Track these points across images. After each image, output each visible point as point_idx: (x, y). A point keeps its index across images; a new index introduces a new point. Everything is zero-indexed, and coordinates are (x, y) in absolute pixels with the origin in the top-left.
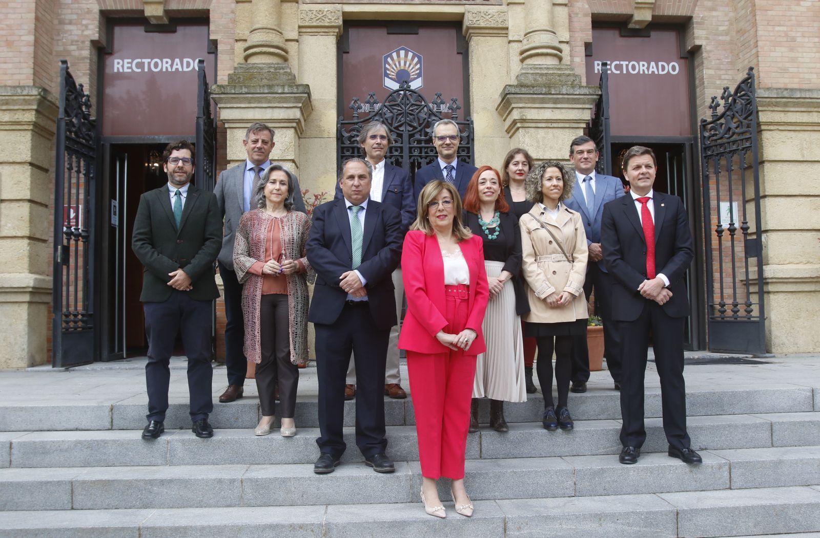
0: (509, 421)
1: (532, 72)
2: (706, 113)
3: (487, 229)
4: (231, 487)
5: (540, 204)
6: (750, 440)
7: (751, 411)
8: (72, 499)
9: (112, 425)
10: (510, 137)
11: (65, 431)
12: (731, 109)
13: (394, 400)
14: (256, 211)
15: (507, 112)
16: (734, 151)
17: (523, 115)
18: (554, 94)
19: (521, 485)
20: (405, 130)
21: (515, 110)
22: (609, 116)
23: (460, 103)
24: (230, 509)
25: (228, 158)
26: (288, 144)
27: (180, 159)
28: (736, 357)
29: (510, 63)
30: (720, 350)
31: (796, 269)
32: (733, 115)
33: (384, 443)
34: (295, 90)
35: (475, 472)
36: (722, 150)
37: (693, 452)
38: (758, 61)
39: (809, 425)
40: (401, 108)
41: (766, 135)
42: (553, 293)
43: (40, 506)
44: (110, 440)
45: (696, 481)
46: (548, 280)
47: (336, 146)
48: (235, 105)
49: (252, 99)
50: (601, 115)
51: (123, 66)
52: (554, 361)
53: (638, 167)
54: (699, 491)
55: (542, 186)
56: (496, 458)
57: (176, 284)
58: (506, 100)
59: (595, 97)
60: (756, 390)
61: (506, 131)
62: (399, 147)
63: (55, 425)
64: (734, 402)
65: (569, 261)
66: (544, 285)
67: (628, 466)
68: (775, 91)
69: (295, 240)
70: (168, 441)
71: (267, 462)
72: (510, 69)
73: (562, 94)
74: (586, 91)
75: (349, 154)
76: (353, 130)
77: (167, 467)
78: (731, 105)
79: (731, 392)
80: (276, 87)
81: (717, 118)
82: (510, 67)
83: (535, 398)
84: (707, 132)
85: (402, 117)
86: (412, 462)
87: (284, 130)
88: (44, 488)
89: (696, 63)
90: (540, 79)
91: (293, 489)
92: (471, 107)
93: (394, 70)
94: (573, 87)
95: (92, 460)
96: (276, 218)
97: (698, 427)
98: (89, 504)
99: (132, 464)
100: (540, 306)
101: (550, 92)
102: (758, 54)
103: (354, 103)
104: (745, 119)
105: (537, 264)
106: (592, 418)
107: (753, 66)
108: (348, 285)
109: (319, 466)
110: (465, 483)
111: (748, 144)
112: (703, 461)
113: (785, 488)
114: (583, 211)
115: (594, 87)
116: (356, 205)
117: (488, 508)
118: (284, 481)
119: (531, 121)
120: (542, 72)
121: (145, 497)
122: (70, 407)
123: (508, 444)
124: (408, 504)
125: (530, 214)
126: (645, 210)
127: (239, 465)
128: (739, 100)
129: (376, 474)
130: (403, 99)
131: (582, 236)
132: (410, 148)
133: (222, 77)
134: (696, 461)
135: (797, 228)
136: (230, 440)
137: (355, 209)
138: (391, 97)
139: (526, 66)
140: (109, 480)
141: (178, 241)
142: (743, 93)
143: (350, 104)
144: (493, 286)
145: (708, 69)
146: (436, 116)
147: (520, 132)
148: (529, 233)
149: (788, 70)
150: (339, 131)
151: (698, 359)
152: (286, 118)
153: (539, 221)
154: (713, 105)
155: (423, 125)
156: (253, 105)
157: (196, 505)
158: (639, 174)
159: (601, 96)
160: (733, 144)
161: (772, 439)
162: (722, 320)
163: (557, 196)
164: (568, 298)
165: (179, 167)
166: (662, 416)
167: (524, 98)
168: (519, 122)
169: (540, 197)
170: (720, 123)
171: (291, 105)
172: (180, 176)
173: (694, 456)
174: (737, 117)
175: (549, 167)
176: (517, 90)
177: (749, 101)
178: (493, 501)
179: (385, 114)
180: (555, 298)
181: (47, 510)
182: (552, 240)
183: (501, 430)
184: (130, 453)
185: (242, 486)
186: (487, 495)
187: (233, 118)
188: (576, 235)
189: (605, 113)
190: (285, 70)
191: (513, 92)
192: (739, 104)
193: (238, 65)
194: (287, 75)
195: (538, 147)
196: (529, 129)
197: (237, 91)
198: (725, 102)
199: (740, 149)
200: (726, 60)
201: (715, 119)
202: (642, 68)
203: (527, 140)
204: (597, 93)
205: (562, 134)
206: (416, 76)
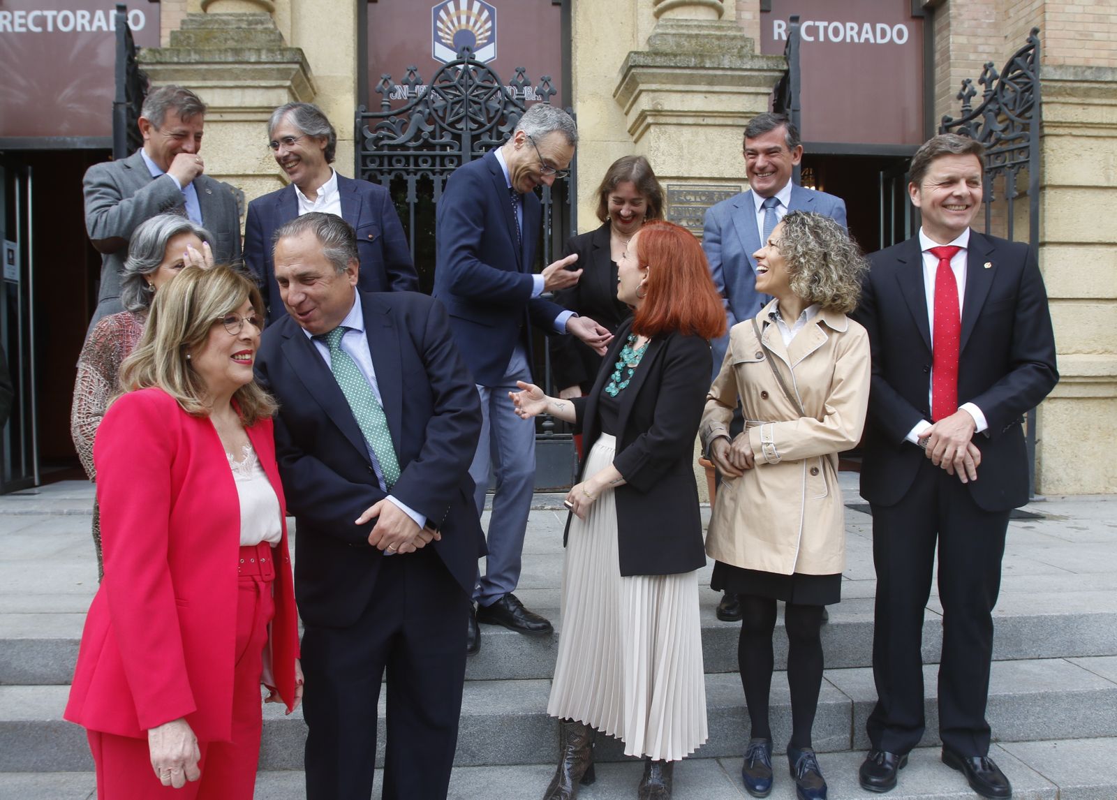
1: (674, 32)
2: (950, 108)
10: (636, 142)
12: (996, 99)
15: (632, 99)
16: (997, 170)
17: (658, 103)
18: (709, 68)
20: (465, 129)
21: (644, 94)
22: (798, 106)
23: (555, 84)
29: (637, 19)
31: (1087, 363)
32: (999, 109)
34: (279, 58)
38: (1044, 20)
40: (460, 92)
41: (1050, 143)
47: (353, 154)
50: (785, 107)
51: (12, 23)
53: (952, 181)
58: (630, 78)
59: (777, 74)
61: (629, 132)
62: (456, 156)
64: (1041, 637)
68: (1072, 70)
72: (638, 29)
73: (724, 69)
74: (763, 64)
75: (376, 167)
76: (382, 128)
78: (995, 94)
80: (248, 52)
81: (969, 115)
82: (637, 25)
85: (461, 107)
89: (937, 26)
90: (686, 44)
92: (574, 93)
93: (450, 30)
94: (741, 57)
101: (702, 65)
102: (1044, 8)
103: (384, 83)
104: (1020, 115)
107: (1037, 27)
111: (1022, 158)
115: (776, 57)
119: (670, 113)
120: (691, 32)
126: (945, 275)
128: (1010, 86)
130: (462, 78)
133: (167, 39)
134: (999, 794)
135: (1092, 296)
138: (443, 74)
139: (664, 23)
142: (1018, 72)
143: (377, 84)
145: (957, 34)
146: (516, 106)
147: (652, 131)
149: (1092, 36)
150: (358, 130)
152: (266, 105)
154: (964, 94)
155: (495, 120)
156: (209, 83)
159: (787, 72)
160: (996, 158)
167: (660, 74)
168: (650, 115)
170: (977, 123)
171: (273, 83)
174: (1005, 113)
176: (649, 61)
177: (1029, 85)
179: (434, 103)
189: (792, 100)
190: (265, 26)
191: (641, 64)
192: (1009, 92)
193: (188, 16)
194: (266, 33)
195: (681, 157)
196: (667, 126)
197: (183, 58)
198: (986, 88)
199: (1009, 166)
200: (987, 21)
201: (967, 116)
202: (849, 33)
203: (663, 145)
204: (780, 68)
205: (720, 135)
206: (485, 41)
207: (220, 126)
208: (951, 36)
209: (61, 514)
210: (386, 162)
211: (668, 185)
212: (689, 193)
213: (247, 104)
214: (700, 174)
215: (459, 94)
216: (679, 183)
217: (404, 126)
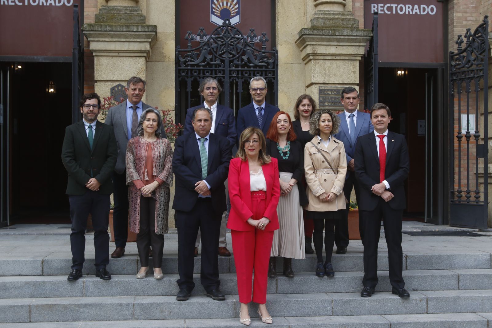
0: (295, 271)
1: (322, 17)
2: (454, 47)
3: (283, 152)
4: (127, 308)
5: (318, 137)
6: (445, 285)
7: (450, 267)
8: (30, 316)
9: (43, 272)
10: (305, 64)
11: (12, 276)
12: (471, 46)
13: (223, 257)
14: (136, 138)
15: (303, 46)
16: (472, 78)
17: (315, 50)
18: (338, 36)
19: (300, 309)
20: (226, 57)
21: (308, 46)
22: (377, 52)
23: (268, 37)
24: (127, 321)
25: (95, 79)
26: (141, 69)
27: (91, 105)
28: (467, 230)
29: (306, 7)
30: (457, 225)
32: (472, 50)
33: (218, 283)
34: (146, 30)
35: (273, 300)
36: (463, 76)
37: (405, 290)
39: (483, 277)
40: (224, 40)
42: (324, 193)
43: (10, 320)
44: (47, 281)
45: (406, 308)
46: (321, 185)
47: (174, 68)
48: (101, 39)
49: (114, 35)
50: (372, 52)
52: (324, 234)
53: (377, 117)
54: (408, 314)
55: (319, 125)
56: (286, 293)
57: (92, 187)
58: (302, 39)
59: (368, 38)
60: (454, 254)
61: (302, 59)
62: (222, 70)
63: (5, 273)
64: (439, 262)
65: (335, 173)
66: (318, 188)
67: (365, 298)
69: (161, 157)
70: (84, 282)
71: (145, 295)
72: (306, 12)
73: (344, 36)
74: (362, 33)
75: (185, 75)
76: (188, 56)
77: (84, 298)
78: (471, 43)
79: (438, 255)
80: (132, 26)
81: (461, 52)
82: (306, 10)
83: (312, 257)
84: (454, 61)
85: (224, 47)
86: (235, 295)
87: (138, 58)
88: (12, 309)
89: (449, 7)
90: (328, 23)
91: (164, 309)
92: (277, 39)
93: (219, 8)
94: (352, 30)
95: (36, 294)
96: (150, 142)
97: (412, 277)
98: (41, 319)
99: (61, 296)
100: (316, 200)
101: (334, 34)
103: (188, 34)
104: (480, 54)
105: (314, 175)
106: (348, 270)
108: (200, 189)
109: (180, 296)
110: (267, 307)
111: (481, 74)
112: (410, 296)
113: (461, 314)
114: (347, 138)
115: (368, 30)
116: (202, 137)
117: (280, 321)
118: (159, 304)
119: (320, 55)
120: (330, 17)
121: (75, 314)
122: (15, 261)
123: (294, 285)
124: (233, 319)
125: (312, 143)
126: (382, 143)
127: (128, 297)
128: (477, 40)
129: (214, 301)
130: (225, 33)
131: (344, 157)
132: (230, 71)
133: (87, 13)
134: (406, 296)
136: (123, 281)
137: (202, 140)
138: (216, 31)
139: (318, 12)
140: (53, 305)
141: (92, 158)
142: (480, 34)
143: (185, 36)
144: (286, 188)
145: (457, 12)
146: (250, 46)
147: (312, 62)
148: (311, 155)
150: (177, 57)
151: (438, 231)
152: (139, 50)
153: (317, 148)
154: (459, 41)
155: (240, 53)
156: (114, 40)
157: (106, 319)
158: (377, 121)
159: (372, 37)
160: (471, 73)
161: (459, 285)
162: (459, 203)
163: (328, 132)
164: (333, 197)
165: (90, 110)
166: (388, 270)
167: (316, 38)
168: (311, 55)
169: (318, 132)
170: (463, 56)
171: (143, 40)
172: (91, 116)
173: (405, 293)
174: (475, 53)
175: (323, 113)
176: (311, 32)
177: (484, 41)
178: (284, 318)
179: (212, 45)
180: (325, 196)
181: (15, 323)
182: (324, 160)
183: (290, 276)
184: (60, 289)
185: (134, 307)
186: (280, 314)
187: (100, 49)
188: (339, 157)
189: (374, 50)
190: (138, 12)
191: (307, 34)
192: (476, 43)
193: (102, 7)
194: (139, 16)
195: (325, 74)
196: (319, 60)
197: (103, 29)
198: (467, 40)
199: (476, 77)
200: (472, 6)
201: (460, 52)
202: (407, 10)
203: (317, 69)
204: (370, 35)
205: (343, 64)
206: (235, 14)
207: (118, 58)
208: (454, 13)
209: (41, 234)
210: (189, 72)
211: (319, 87)
212: (328, 90)
213: (131, 49)
214: (334, 82)
215: (224, 41)
216: (324, 86)
217: (198, 56)
